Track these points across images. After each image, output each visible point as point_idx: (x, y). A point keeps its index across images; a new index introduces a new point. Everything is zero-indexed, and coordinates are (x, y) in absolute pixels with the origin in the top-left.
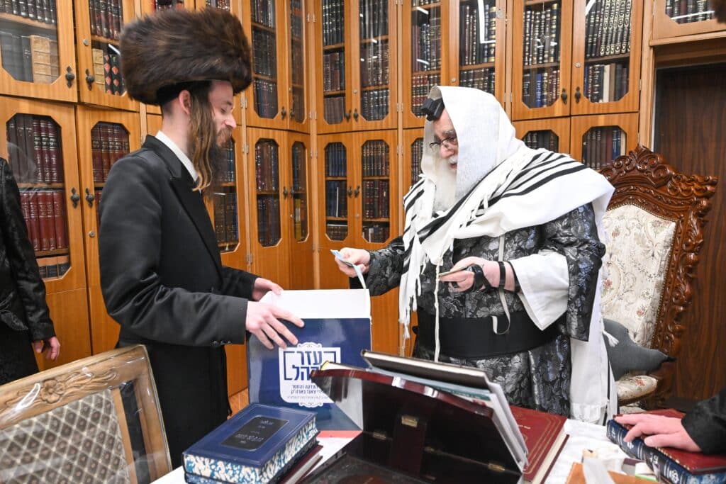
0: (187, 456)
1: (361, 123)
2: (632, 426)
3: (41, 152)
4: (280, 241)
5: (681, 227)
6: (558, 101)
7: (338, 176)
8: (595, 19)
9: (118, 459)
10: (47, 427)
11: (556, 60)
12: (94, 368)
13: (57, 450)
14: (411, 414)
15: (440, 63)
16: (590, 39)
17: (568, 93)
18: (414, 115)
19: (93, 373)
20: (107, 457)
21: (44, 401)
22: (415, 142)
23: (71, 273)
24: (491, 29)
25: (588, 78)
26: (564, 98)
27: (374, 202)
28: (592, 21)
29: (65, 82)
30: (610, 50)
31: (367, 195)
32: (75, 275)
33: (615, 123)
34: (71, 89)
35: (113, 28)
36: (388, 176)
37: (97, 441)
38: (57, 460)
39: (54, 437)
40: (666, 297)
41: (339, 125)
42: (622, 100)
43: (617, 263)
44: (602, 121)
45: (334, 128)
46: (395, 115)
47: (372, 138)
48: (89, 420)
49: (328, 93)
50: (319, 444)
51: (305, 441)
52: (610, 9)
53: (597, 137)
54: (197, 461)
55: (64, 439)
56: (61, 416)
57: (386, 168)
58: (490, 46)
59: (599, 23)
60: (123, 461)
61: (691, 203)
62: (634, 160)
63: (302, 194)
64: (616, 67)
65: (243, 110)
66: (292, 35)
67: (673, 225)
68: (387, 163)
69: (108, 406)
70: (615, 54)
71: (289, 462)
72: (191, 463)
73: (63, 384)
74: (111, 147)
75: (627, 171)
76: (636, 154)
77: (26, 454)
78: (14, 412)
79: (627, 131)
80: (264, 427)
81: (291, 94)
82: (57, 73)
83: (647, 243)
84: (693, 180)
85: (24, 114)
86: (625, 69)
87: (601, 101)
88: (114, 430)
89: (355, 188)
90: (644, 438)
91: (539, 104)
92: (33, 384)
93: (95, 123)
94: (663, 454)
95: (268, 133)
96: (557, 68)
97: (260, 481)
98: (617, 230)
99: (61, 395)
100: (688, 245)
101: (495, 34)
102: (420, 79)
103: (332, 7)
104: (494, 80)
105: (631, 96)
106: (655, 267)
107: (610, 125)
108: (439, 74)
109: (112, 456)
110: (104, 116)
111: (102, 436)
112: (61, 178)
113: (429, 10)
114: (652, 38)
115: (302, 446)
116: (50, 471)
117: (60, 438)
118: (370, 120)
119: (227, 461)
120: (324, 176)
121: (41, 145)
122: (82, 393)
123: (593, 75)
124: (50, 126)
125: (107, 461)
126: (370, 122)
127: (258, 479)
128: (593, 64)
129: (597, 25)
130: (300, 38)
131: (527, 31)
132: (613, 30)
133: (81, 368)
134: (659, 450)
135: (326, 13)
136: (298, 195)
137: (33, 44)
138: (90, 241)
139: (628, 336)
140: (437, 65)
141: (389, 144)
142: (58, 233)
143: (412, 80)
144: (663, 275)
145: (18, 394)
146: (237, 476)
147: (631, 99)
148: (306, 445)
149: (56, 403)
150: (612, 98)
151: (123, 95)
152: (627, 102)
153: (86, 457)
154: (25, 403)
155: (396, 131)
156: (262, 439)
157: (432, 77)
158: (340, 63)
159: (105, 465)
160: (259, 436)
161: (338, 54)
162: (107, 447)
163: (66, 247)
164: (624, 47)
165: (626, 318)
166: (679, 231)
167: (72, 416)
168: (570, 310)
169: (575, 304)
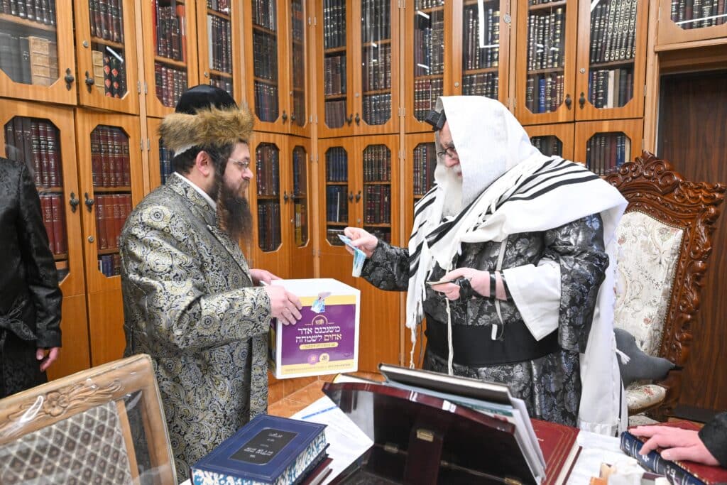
0: (195, 471)
1: (362, 128)
2: (648, 438)
3: (40, 156)
4: (280, 247)
5: (689, 234)
6: (562, 106)
7: (339, 181)
8: (600, 24)
9: (122, 473)
10: (51, 441)
11: (560, 65)
12: (99, 380)
13: (61, 465)
14: (427, 428)
15: (443, 67)
16: (595, 44)
17: (572, 98)
18: (416, 119)
19: (97, 385)
20: (112, 471)
21: (47, 414)
22: (417, 146)
23: (69, 279)
25: (592, 84)
26: (568, 104)
27: (375, 207)
28: (597, 26)
29: (64, 84)
30: (613, 55)
31: (368, 200)
32: (73, 283)
33: (619, 129)
34: (70, 92)
35: (112, 30)
36: (390, 181)
37: (102, 455)
38: (61, 475)
39: (58, 451)
40: (673, 305)
41: (340, 129)
42: (627, 106)
43: (623, 270)
44: (606, 127)
45: (335, 132)
46: (397, 120)
47: (374, 143)
48: (93, 433)
49: (329, 98)
50: (329, 457)
51: (315, 454)
52: (615, 14)
53: (600, 143)
54: (205, 476)
55: (68, 453)
56: (65, 430)
57: (387, 173)
58: (494, 50)
59: (604, 28)
60: (129, 475)
61: (699, 211)
62: (640, 167)
63: (302, 199)
64: (621, 73)
66: (293, 38)
67: (681, 232)
68: (389, 168)
69: (113, 418)
70: (619, 59)
71: (299, 476)
72: (200, 477)
73: (66, 396)
74: (110, 150)
75: (633, 178)
76: (642, 161)
77: (29, 469)
78: (17, 427)
79: (631, 137)
80: (273, 440)
81: (292, 97)
82: (57, 75)
83: (654, 250)
84: (701, 188)
85: (22, 117)
86: (630, 75)
87: (605, 107)
88: (119, 443)
89: (357, 193)
90: (661, 451)
91: (542, 109)
92: (36, 397)
93: (95, 127)
94: (681, 468)
95: (269, 137)
96: (562, 73)
98: (623, 237)
99: (64, 408)
100: (695, 253)
102: (423, 84)
103: (334, 10)
104: (497, 84)
105: (636, 102)
106: (662, 275)
107: (615, 131)
108: (442, 78)
109: (117, 471)
110: (104, 119)
111: (106, 449)
112: (60, 181)
113: (430, 14)
114: (657, 44)
115: (312, 459)
117: (63, 453)
118: (371, 124)
119: (236, 476)
120: (325, 180)
121: (39, 149)
122: (86, 406)
123: (598, 80)
124: (49, 129)
125: (112, 476)
126: (371, 127)
128: (597, 69)
129: (602, 30)
130: (301, 41)
131: (531, 36)
132: (617, 35)
133: (85, 379)
134: (676, 463)
135: (327, 16)
136: (299, 200)
137: (31, 46)
138: (89, 246)
139: (635, 344)
140: (440, 68)
141: (390, 148)
142: (56, 240)
143: (415, 84)
144: (670, 283)
145: (20, 407)
147: (636, 105)
148: (317, 458)
149: (60, 416)
150: (617, 104)
151: (123, 98)
152: (631, 108)
153: (90, 471)
154: (29, 416)
155: (398, 135)
156: (272, 453)
157: (434, 81)
158: (341, 67)
159: (109, 480)
160: (269, 450)
161: (339, 57)
162: (111, 461)
163: (65, 253)
164: (629, 53)
165: (633, 327)
166: (687, 239)
167: (76, 429)
168: (562, 321)
169: (567, 314)
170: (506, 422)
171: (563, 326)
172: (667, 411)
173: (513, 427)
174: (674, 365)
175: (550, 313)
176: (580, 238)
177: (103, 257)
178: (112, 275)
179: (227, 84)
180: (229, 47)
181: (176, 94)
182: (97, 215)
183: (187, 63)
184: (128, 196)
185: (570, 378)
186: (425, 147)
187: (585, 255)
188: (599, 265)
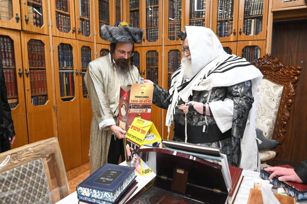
0: (78, 188)
1: (146, 43)
2: (272, 172)
3: (5, 52)
5: (286, 88)
6: (232, 34)
9: (46, 189)
10: (14, 175)
11: (231, 17)
12: (34, 149)
13: (18, 185)
14: (181, 168)
16: (246, 8)
17: (236, 31)
18: (169, 40)
19: (34, 151)
20: (41, 188)
21: (12, 163)
22: (170, 51)
23: (19, 107)
24: (203, 3)
25: (245, 25)
26: (235, 33)
29: (15, 20)
30: (254, 13)
31: (148, 74)
32: (21, 108)
33: (256, 44)
34: (18, 23)
36: (158, 66)
37: (36, 181)
38: (18, 190)
39: (17, 179)
40: (279, 118)
42: (259, 35)
44: (250, 43)
46: (161, 40)
47: (151, 50)
48: (33, 172)
50: (136, 181)
51: (131, 180)
53: (248, 50)
54: (83, 190)
55: (22, 180)
56: (20, 170)
57: (157, 63)
60: (48, 190)
61: (290, 78)
62: (265, 60)
64: (257, 20)
65: (95, 36)
66: (116, 4)
67: (282, 87)
68: (157, 61)
69: (41, 165)
70: (256, 15)
71: (125, 190)
72: (81, 190)
73: (20, 156)
74: (36, 50)
75: (262, 65)
76: (266, 57)
77: (4, 188)
79: (261, 48)
80: (112, 174)
82: (12, 16)
83: (271, 95)
84: (291, 68)
86: (261, 22)
87: (250, 35)
88: (44, 176)
89: (143, 71)
90: (278, 177)
91: (223, 36)
92: (7, 156)
93: (29, 40)
94: (286, 184)
95: (106, 46)
96: (232, 20)
97: (113, 198)
99: (19, 161)
100: (288, 96)
101: (205, 5)
102: (172, 24)
106: (274, 105)
107: (254, 45)
108: (180, 22)
109: (43, 188)
110: (33, 36)
111: (38, 179)
112: (14, 64)
114: (272, 8)
115: (130, 182)
116: (15, 195)
117: (19, 180)
119: (97, 190)
121: (4, 49)
122: (29, 160)
123: (247, 23)
124: (8, 40)
125: (41, 190)
126: (150, 42)
127: (112, 197)
128: (247, 19)
129: (249, 2)
130: (120, 5)
131: (219, 4)
132: (256, 4)
133: (28, 148)
134: (285, 182)
138: (27, 93)
139: (263, 134)
140: (180, 18)
141: (158, 52)
142: (12, 89)
143: (169, 25)
144: (277, 108)
146: (102, 196)
147: (263, 34)
149: (17, 164)
150: (255, 33)
151: (42, 27)
152: (261, 36)
153: (32, 188)
154: (3, 164)
155: (161, 46)
156: (112, 179)
157: (177, 23)
158: (137, 17)
159: (40, 192)
160: (111, 178)
161: (136, 12)
162: (41, 184)
163: (17, 95)
164: (260, 12)
165: (262, 127)
166: (285, 90)
167: (25, 170)
168: (234, 125)
169: (236, 122)
170: (218, 164)
171: (234, 127)
172: (275, 162)
173: (221, 166)
174: (279, 143)
175: (228, 121)
176: (242, 90)
177: (33, 97)
178: (38, 105)
179: (88, 23)
180: (88, 6)
181: (65, 26)
182: (31, 79)
183: (70, 13)
184: (44, 70)
185: (235, 148)
186: (173, 52)
187: (244, 97)
188: (250, 101)
